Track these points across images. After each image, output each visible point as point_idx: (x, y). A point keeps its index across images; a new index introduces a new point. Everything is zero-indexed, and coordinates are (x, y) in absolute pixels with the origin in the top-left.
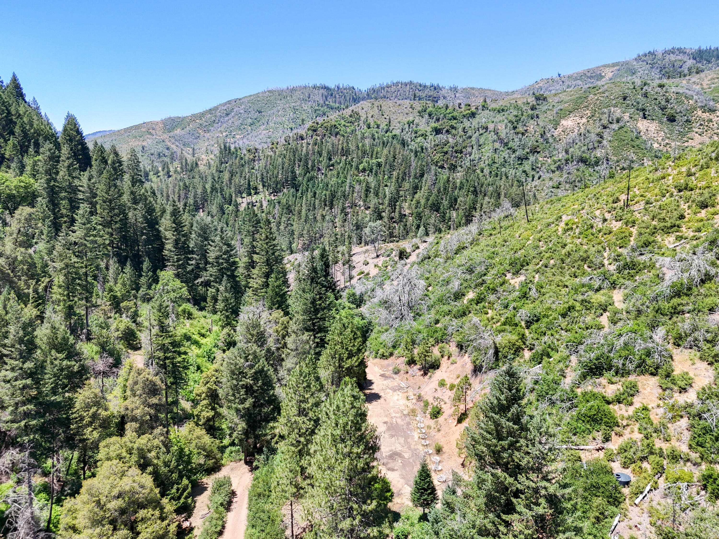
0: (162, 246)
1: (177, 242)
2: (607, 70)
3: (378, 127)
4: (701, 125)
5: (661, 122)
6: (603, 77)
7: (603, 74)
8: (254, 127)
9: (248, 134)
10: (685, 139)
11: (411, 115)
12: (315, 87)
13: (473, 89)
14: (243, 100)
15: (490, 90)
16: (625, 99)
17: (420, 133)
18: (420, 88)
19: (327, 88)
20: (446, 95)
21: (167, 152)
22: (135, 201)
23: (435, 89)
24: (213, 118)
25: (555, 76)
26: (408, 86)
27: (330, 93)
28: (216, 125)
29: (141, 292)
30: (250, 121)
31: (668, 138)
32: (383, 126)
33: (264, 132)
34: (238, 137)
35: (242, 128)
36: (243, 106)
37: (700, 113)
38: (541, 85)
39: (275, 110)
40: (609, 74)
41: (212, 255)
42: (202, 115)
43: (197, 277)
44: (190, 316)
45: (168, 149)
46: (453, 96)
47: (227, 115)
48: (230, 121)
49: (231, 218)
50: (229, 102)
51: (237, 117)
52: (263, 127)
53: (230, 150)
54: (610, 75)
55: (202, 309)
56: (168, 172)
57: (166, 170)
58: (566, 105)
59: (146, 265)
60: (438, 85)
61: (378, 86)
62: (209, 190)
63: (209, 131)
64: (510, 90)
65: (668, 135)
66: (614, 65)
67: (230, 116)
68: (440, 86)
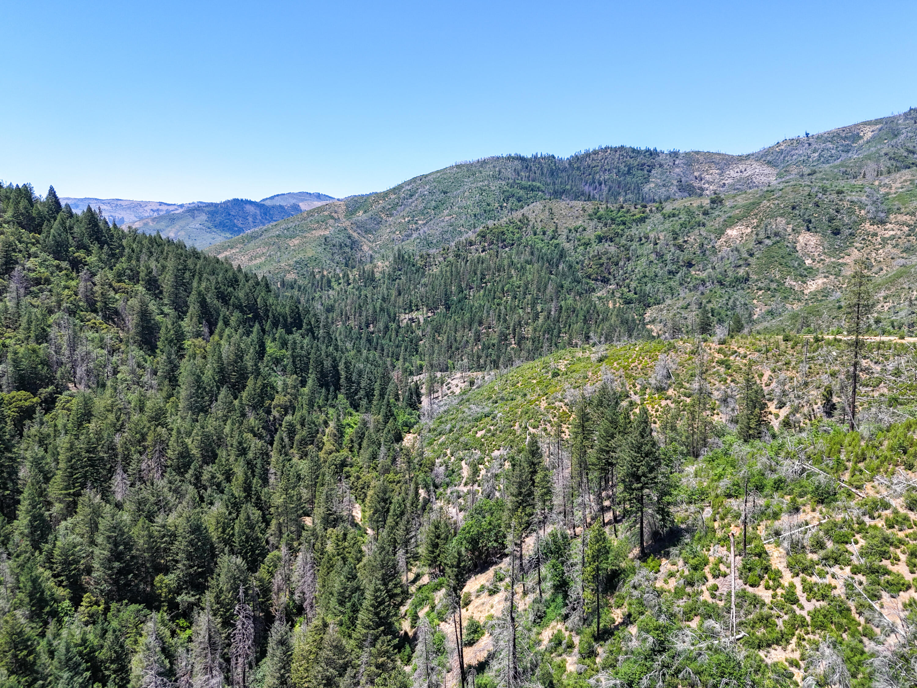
0: (340, 378)
1: (346, 377)
2: (868, 129)
3: (544, 234)
4: (864, 239)
5: (824, 235)
6: (861, 138)
7: (862, 134)
8: (437, 211)
9: (431, 220)
10: (842, 255)
11: (581, 219)
12: (509, 158)
13: (698, 153)
14: (429, 177)
15: (719, 154)
16: (794, 208)
17: (583, 241)
18: (632, 155)
19: (522, 159)
20: (663, 162)
21: (348, 242)
22: (327, 356)
23: (651, 154)
24: (397, 200)
25: (802, 135)
26: (618, 153)
27: (525, 165)
28: (399, 208)
29: (329, 402)
30: (433, 204)
31: (825, 253)
32: (550, 233)
33: (447, 218)
34: (420, 222)
35: (425, 212)
36: (428, 187)
37: (868, 225)
38: (783, 147)
39: (462, 190)
40: (868, 134)
41: (363, 385)
42: (386, 194)
43: (356, 394)
44: (351, 415)
45: (349, 237)
46: (671, 164)
47: (411, 196)
48: (413, 204)
49: (394, 334)
50: (414, 180)
51: (420, 199)
52: (446, 212)
53: (403, 257)
54: (870, 134)
55: (357, 411)
56: (348, 281)
57: (346, 278)
58: (737, 212)
59: (332, 388)
60: (655, 150)
61: (583, 152)
62: (378, 310)
63: (392, 215)
64: (745, 153)
65: (826, 251)
66: (877, 122)
67: (414, 198)
68: (658, 150)
